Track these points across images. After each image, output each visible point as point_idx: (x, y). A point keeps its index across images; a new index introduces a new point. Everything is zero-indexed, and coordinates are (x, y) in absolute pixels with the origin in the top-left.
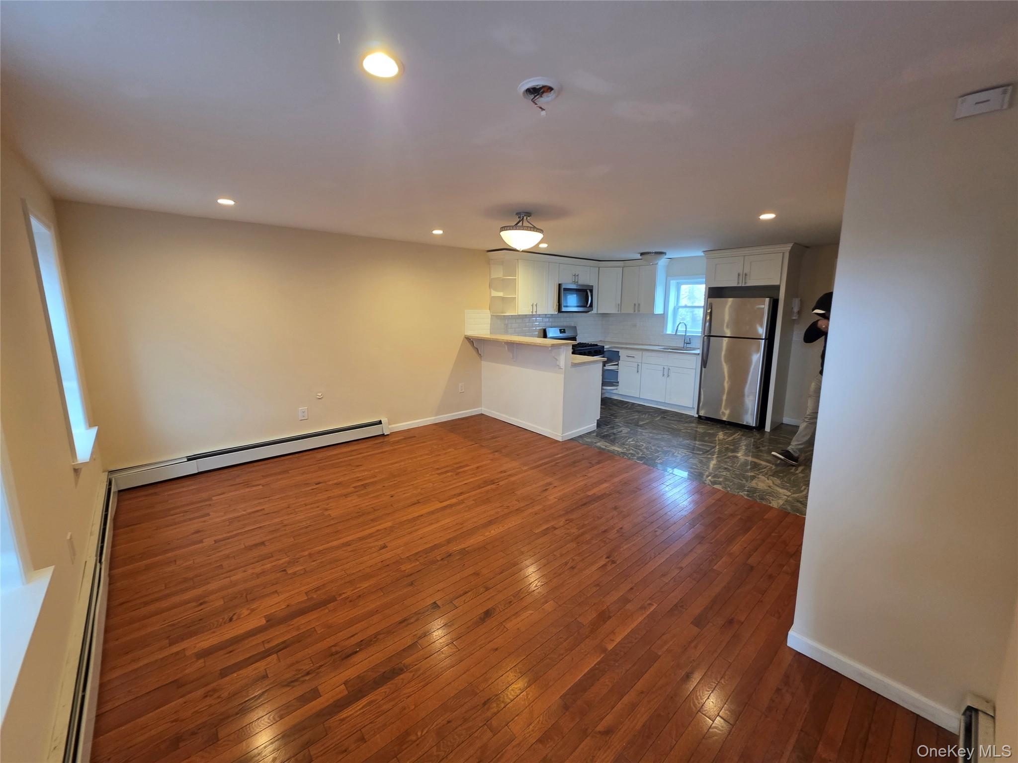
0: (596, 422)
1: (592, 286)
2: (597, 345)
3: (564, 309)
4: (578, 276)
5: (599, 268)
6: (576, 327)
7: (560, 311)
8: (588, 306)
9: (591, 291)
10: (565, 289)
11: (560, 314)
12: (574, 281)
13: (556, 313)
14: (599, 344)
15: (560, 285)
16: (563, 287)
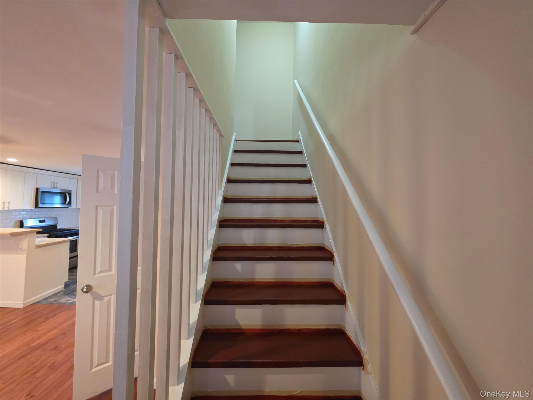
0: (64, 284)
1: (71, 191)
2: (74, 229)
3: (40, 206)
4: (57, 183)
5: (77, 180)
6: (57, 218)
7: (37, 206)
8: (67, 203)
9: (70, 194)
10: (43, 192)
11: (37, 209)
12: (52, 186)
13: (33, 208)
14: (75, 229)
15: (37, 189)
16: (40, 190)
